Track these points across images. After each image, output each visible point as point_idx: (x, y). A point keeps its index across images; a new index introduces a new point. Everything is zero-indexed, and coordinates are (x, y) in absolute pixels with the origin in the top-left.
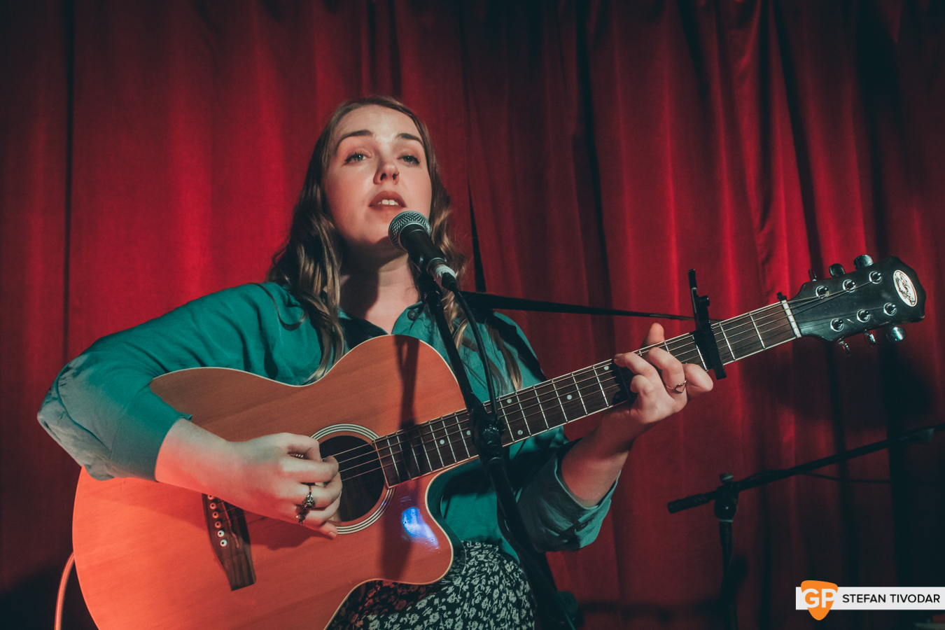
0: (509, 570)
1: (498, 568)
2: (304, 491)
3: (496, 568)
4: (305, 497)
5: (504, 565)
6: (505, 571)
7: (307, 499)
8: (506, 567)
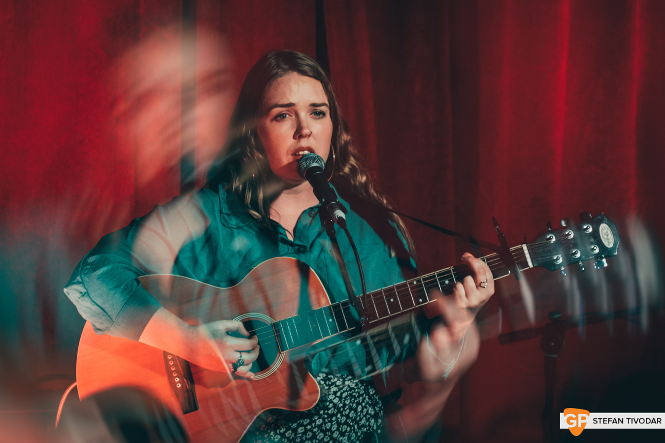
0: (371, 393)
1: (363, 392)
2: (237, 355)
3: (362, 392)
4: (237, 359)
5: (368, 389)
6: (368, 394)
7: (239, 360)
8: (370, 391)
